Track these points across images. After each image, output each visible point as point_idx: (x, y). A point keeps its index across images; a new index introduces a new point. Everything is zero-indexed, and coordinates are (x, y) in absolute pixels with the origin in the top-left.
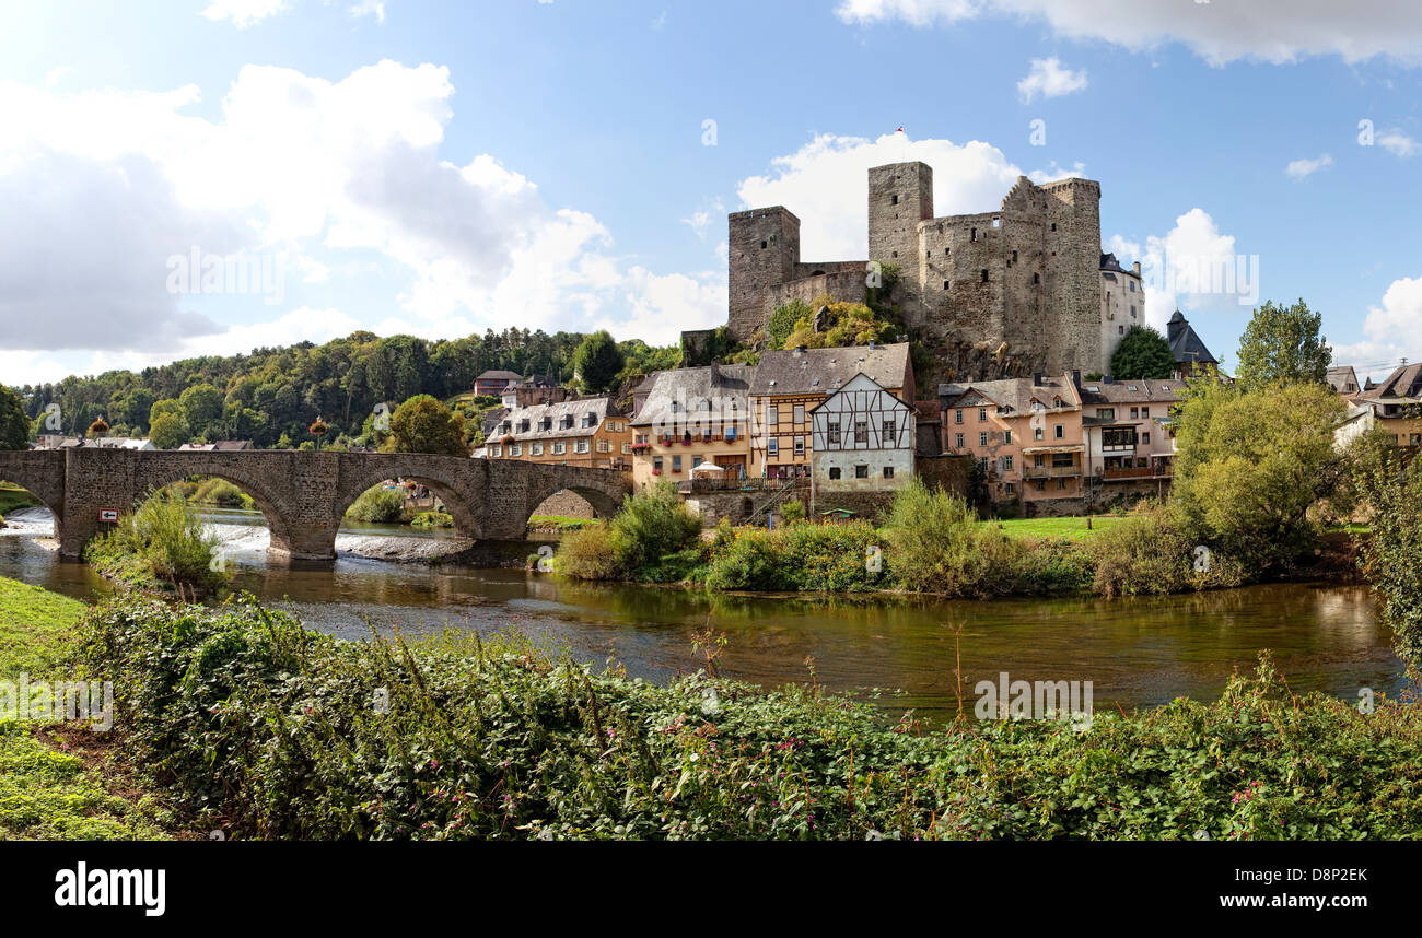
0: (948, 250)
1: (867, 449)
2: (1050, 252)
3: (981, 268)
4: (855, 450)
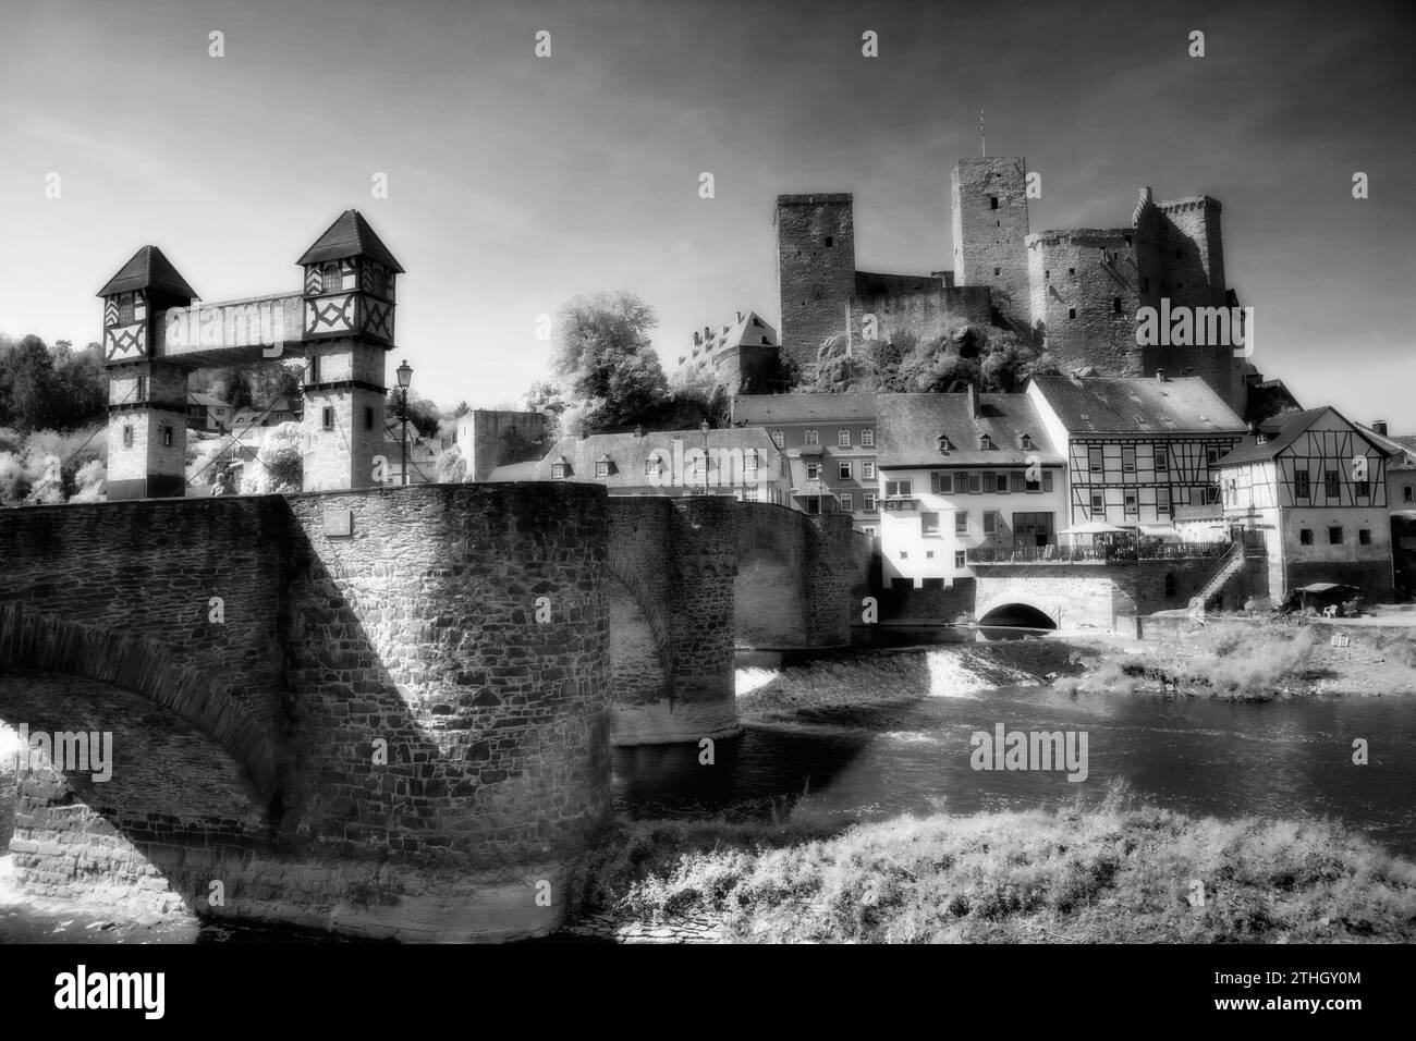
0: (1072, 271)
1: (1340, 506)
2: (1175, 284)
3: (1116, 295)
4: (1326, 507)
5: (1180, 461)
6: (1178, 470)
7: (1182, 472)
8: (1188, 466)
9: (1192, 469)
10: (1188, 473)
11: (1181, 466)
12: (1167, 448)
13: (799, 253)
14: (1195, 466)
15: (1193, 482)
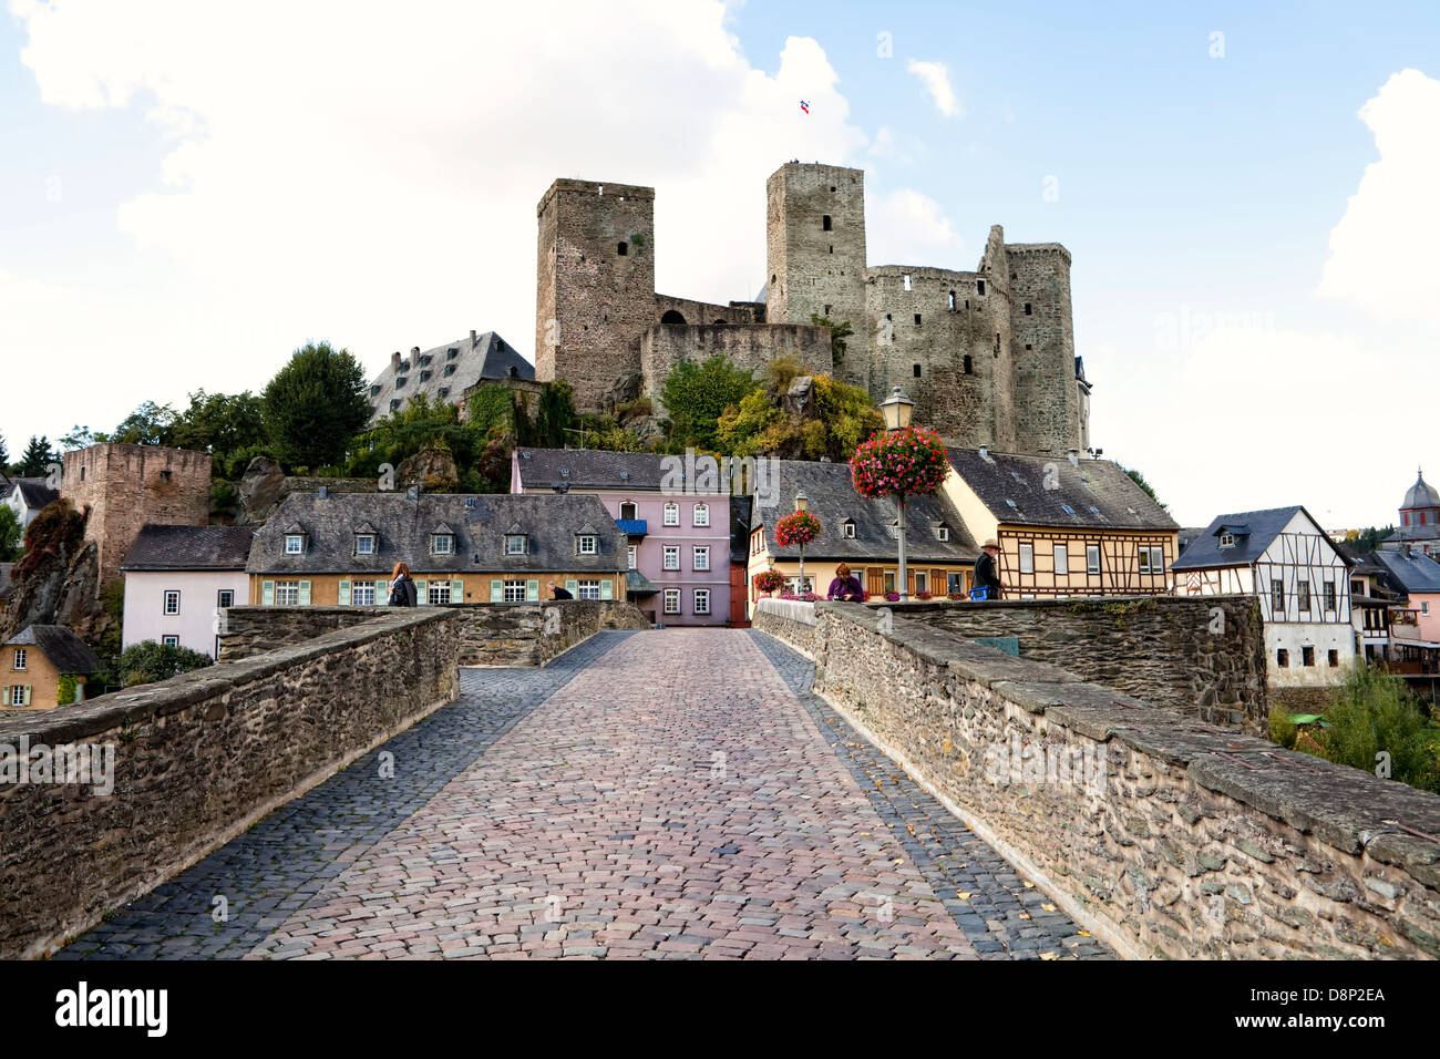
0: (918, 318)
1: (1310, 623)
2: (1024, 345)
3: (963, 352)
4: (1299, 622)
5: (1112, 561)
6: (1110, 573)
7: (1114, 575)
8: (1120, 569)
9: (1124, 573)
10: (1121, 576)
11: (1113, 570)
12: (1099, 545)
13: (583, 259)
14: (1127, 570)
15: (1125, 589)
